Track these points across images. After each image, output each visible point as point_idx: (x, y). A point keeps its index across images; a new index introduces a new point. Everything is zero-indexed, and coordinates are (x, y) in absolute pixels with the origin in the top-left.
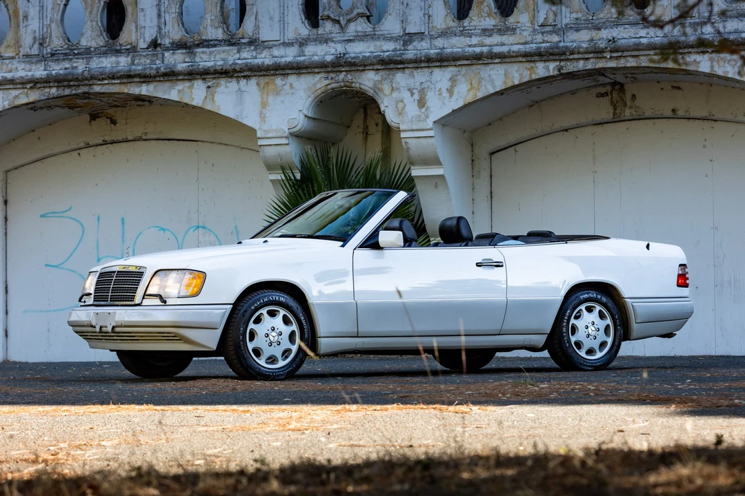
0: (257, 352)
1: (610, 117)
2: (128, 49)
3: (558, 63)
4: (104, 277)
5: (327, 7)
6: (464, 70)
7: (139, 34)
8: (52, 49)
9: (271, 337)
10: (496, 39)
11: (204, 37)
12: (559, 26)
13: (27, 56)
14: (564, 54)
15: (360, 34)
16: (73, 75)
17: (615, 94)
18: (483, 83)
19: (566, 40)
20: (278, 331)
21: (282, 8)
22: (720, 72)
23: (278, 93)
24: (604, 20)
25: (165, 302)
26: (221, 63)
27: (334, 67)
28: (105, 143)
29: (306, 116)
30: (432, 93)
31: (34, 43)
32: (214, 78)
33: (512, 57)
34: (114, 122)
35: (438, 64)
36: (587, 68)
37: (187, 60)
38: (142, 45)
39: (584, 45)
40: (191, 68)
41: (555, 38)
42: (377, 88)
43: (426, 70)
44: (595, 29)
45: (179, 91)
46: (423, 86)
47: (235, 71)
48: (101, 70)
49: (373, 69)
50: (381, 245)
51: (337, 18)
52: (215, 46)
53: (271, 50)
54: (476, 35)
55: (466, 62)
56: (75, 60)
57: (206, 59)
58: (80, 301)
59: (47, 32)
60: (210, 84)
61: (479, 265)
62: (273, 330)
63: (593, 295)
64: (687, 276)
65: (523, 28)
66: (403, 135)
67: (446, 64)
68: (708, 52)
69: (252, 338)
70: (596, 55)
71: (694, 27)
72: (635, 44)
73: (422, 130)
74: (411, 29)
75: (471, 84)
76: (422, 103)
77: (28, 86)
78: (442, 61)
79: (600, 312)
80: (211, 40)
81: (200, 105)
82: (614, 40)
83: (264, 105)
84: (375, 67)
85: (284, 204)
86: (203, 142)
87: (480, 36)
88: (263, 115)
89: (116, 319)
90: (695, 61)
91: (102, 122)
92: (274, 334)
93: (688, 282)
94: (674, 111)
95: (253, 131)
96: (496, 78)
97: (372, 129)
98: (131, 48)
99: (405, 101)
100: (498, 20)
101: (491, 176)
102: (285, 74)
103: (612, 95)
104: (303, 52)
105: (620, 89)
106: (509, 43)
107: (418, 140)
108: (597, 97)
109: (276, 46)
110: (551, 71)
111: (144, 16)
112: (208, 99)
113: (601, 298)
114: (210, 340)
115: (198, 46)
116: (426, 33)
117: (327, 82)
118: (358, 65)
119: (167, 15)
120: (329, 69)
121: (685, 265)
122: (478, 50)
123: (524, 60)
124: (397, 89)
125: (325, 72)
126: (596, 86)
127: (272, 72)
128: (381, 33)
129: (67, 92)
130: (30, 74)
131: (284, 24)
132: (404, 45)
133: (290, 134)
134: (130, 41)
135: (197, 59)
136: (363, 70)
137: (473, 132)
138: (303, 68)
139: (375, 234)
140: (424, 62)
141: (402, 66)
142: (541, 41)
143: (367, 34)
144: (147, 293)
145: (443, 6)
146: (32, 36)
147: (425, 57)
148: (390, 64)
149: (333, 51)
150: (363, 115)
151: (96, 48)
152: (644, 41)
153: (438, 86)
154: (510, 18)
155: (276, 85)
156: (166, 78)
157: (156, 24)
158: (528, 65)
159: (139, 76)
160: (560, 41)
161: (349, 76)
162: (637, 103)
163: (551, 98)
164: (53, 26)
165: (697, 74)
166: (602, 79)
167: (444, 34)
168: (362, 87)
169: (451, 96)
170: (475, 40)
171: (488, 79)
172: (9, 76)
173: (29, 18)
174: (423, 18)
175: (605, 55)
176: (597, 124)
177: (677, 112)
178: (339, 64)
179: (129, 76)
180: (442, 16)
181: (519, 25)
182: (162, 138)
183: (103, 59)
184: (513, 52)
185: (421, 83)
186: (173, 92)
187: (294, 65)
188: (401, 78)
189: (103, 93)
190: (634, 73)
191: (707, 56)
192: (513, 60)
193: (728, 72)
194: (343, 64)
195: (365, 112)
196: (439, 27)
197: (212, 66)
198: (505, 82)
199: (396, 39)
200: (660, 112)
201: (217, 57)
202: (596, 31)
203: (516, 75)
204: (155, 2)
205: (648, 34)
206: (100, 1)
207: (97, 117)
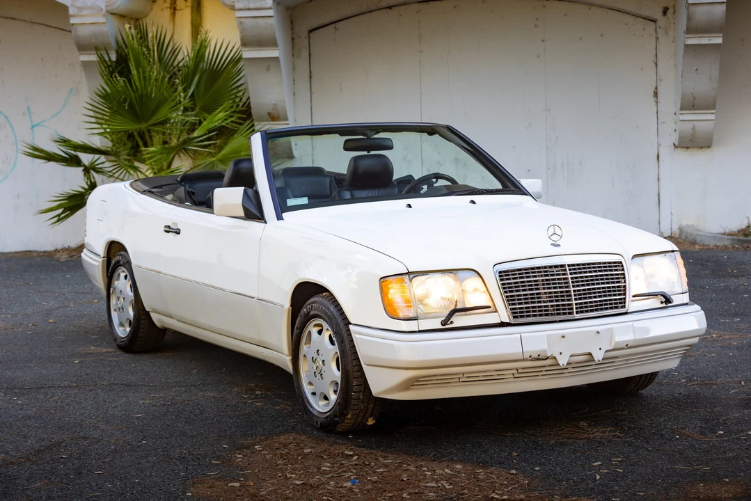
66: (238, 14)
73: (260, 9)
97: (180, 3)
101: (310, 55)
107: (255, 20)
133: (108, 11)
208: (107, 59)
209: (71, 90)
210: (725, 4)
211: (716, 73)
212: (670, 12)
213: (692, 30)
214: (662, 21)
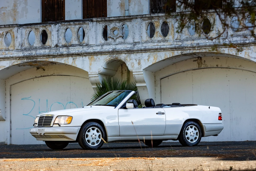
0: (89, 141)
1: (197, 67)
2: (48, 47)
3: (181, 51)
4: (41, 118)
5: (110, 34)
6: (152, 53)
7: (52, 43)
8: (25, 47)
9: (93, 136)
10: (162, 44)
11: (72, 44)
12: (181, 39)
13: (17, 49)
14: (183, 48)
15: (120, 42)
16: (31, 55)
17: (199, 61)
18: (158, 57)
19: (183, 44)
20: (95, 135)
21: (96, 34)
22: (231, 54)
23: (95, 61)
24: (195, 38)
25: (60, 126)
27: (112, 53)
28: (41, 76)
29: (103, 68)
30: (143, 61)
31: (19, 45)
32: (75, 56)
33: (167, 49)
34: (44, 70)
35: (144, 51)
36: (190, 52)
37: (67, 51)
38: (53, 46)
39: (189, 45)
40: (68, 53)
41: (180, 43)
42: (125, 59)
43: (141, 53)
44: (192, 40)
45: (64, 60)
46: (140, 58)
47: (81, 54)
48: (40, 54)
49: (124, 53)
50: (127, 108)
51: (113, 37)
52: (75, 46)
53: (93, 47)
55: (153, 51)
56: (32, 51)
57: (72, 50)
58: (34, 126)
59: (23, 42)
60: (74, 58)
61: (157, 114)
62: (94, 134)
63: (192, 123)
64: (222, 117)
65: (170, 40)
66: (133, 73)
67: (147, 51)
68: (227, 47)
69: (87, 137)
70: (193, 48)
71: (223, 39)
72: (205, 45)
73: (140, 72)
74: (136, 41)
75: (154, 58)
76: (139, 64)
77: (18, 59)
78: (146, 50)
79: (195, 128)
80: (74, 45)
81: (71, 64)
82: (198, 44)
83: (91, 64)
84: (125, 53)
85: (97, 95)
86: (72, 76)
87: (157, 43)
88: (90, 68)
89: (45, 131)
90: (223, 50)
91: (40, 70)
92: (94, 135)
93: (222, 118)
94: (217, 65)
95: (87, 72)
96: (162, 56)
97: (124, 72)
99: (134, 63)
100: (163, 38)
101: (161, 86)
102: (97, 55)
103: (198, 61)
104: (102, 48)
105: (200, 59)
106: (166, 45)
107: (138, 75)
108: (193, 61)
109: (94, 46)
110: (179, 54)
111: (54, 37)
112: (73, 63)
113: (195, 124)
114: (74, 137)
115: (70, 46)
116: (141, 42)
117: (110, 57)
118: (119, 52)
119: (60, 37)
120: (111, 53)
121: (221, 113)
122: (156, 47)
123: (171, 50)
124: (132, 59)
125: (109, 54)
126: (193, 58)
127: (93, 54)
128: (127, 42)
129: (30, 61)
130: (18, 55)
131: (97, 39)
132: (134, 46)
133: (99, 73)
134: (49, 45)
135: (70, 50)
136: (121, 54)
137: (155, 72)
138: (103, 53)
139: (125, 104)
140: (140, 51)
141: (133, 52)
142: (176, 44)
143: (122, 42)
144: (54, 123)
145: (146, 33)
146: (19, 43)
147: (140, 49)
148: (129, 52)
149: (112, 48)
150: (121, 67)
151: (38, 47)
152: (208, 44)
153: (144, 58)
154: (166, 37)
155: (94, 58)
156: (60, 56)
157: (57, 39)
158: (172, 52)
159: (52, 56)
160: (182, 44)
161: (117, 55)
162: (206, 63)
163: (179, 62)
164: (25, 40)
165: (224, 54)
166: (195, 56)
167: (146, 42)
168: (121, 59)
169: (148, 61)
170: (155, 44)
171: (160, 56)
172: (11, 56)
173: (18, 38)
174: (139, 37)
175: (196, 48)
176: (193, 70)
177: (218, 66)
178: (114, 52)
179: (49, 56)
180: (145, 37)
181: (169, 39)
182: (59, 75)
183: (41, 50)
185: (139, 57)
186: (62, 61)
187: (100, 52)
188: (133, 56)
189: (41, 61)
190: (205, 54)
191: (227, 48)
192: (167, 50)
193: (234, 53)
194: (115, 52)
195: (122, 66)
196: (144, 40)
197: (74, 53)
198: (165, 57)
199: (131, 44)
200: (213, 66)
201: (76, 50)
202: (193, 41)
203: (168, 55)
204: (57, 33)
205: (209, 42)
206: (40, 32)
207: (39, 68)
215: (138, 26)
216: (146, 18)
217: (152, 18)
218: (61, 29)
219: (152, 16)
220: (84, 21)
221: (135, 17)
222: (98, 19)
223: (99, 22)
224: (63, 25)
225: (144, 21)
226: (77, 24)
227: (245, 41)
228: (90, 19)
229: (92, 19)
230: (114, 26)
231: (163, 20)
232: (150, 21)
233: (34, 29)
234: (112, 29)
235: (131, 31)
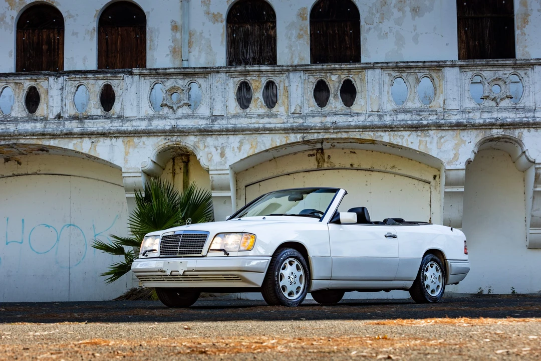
0: (284, 288)
1: (315, 167)
2: (42, 119)
3: (302, 135)
4: (169, 239)
5: (165, 99)
6: (247, 137)
7: (49, 111)
9: (291, 279)
10: (266, 120)
11: (89, 114)
12: (303, 114)
14: (307, 129)
15: (185, 115)
16: (8, 132)
18: (259, 144)
19: (307, 122)
20: (294, 275)
21: (138, 99)
23: (135, 147)
24: (328, 112)
25: (228, 254)
26: (101, 128)
27: (170, 133)
28: (14, 175)
30: (229, 149)
32: (97, 137)
33: (277, 130)
34: (19, 163)
35: (233, 133)
36: (319, 138)
37: (79, 126)
38: (51, 116)
39: (319, 125)
40: (82, 131)
41: (301, 121)
42: (195, 146)
43: (225, 136)
44: (323, 116)
45: (74, 144)
46: (223, 146)
47: (110, 133)
48: (25, 130)
49: (194, 135)
50: (341, 222)
51: (171, 106)
52: (96, 119)
53: (132, 122)
54: (254, 118)
55: (249, 133)
56: (8, 124)
57: (90, 126)
60: (93, 140)
61: (386, 236)
62: (292, 274)
63: (434, 257)
65: (282, 115)
66: (210, 172)
67: (237, 133)
68: (388, 131)
69: (281, 279)
70: (325, 131)
71: (380, 117)
72: (347, 125)
73: (223, 170)
74: (216, 113)
75: (252, 145)
76: (222, 155)
78: (235, 131)
79: (436, 267)
80: (94, 116)
81: (87, 153)
82: (335, 123)
83: (127, 153)
84: (195, 134)
86: (74, 176)
87: (257, 118)
88: (126, 159)
90: (380, 135)
91: (12, 164)
92: (292, 277)
94: (351, 165)
95: (120, 169)
96: (267, 142)
97: (178, 171)
98: (44, 118)
99: (212, 153)
100: (266, 110)
101: (246, 199)
102: (140, 136)
103: (317, 156)
104: (151, 124)
105: (321, 152)
106: (273, 123)
107: (220, 175)
108: (308, 156)
109: (135, 120)
110: (298, 139)
111: (53, 100)
112: (92, 149)
113: (436, 259)
114: (258, 280)
115: (86, 118)
117: (166, 141)
118: (185, 132)
119: (66, 100)
120: (167, 134)
121: (465, 242)
122: (257, 126)
123: (283, 132)
124: (208, 146)
125: (165, 136)
127: (132, 135)
128: (197, 115)
129: (3, 143)
131: (139, 108)
132: (212, 122)
133: (142, 170)
134: (43, 115)
135: (86, 126)
136: (188, 135)
137: (239, 173)
138: (152, 133)
140: (225, 131)
141: (211, 134)
142: (293, 122)
143: (189, 115)
144: (211, 248)
145: (234, 101)
147: (225, 128)
148: (204, 132)
149: (169, 124)
150: (172, 163)
151: (21, 118)
152: (353, 124)
153: (232, 145)
154: (273, 109)
155: (134, 142)
156: (66, 136)
157: (60, 105)
158: (285, 135)
159: (50, 134)
160: (304, 123)
161: (179, 138)
162: (332, 160)
163: (283, 156)
167: (235, 116)
168: (187, 145)
169: (240, 151)
170: (253, 120)
171: (261, 142)
174: (223, 107)
175: (330, 131)
176: (306, 171)
177: (353, 166)
178: (174, 131)
179: (43, 135)
180: (234, 106)
181: (279, 113)
182: (50, 173)
183: (26, 124)
184: (277, 128)
186: (70, 145)
187: (146, 131)
188: (210, 140)
189: (26, 144)
191: (387, 133)
192: (276, 132)
193: (399, 142)
194: (176, 131)
195: (174, 162)
196: (232, 112)
197: (96, 131)
198: (271, 145)
199: (207, 119)
200: (344, 166)
201: (98, 125)
202: (324, 118)
203: (278, 140)
204: (60, 92)
205: (353, 120)
206: (24, 90)
207: (9, 160)
208: (140, 196)
209: (117, 216)
210: (465, 171)
211: (461, 207)
212: (437, 178)
213: (447, 184)
214: (433, 182)
215: (220, 87)
216: (236, 73)
217: (247, 73)
218: (67, 85)
219: (248, 70)
220: (115, 73)
221: (214, 70)
222: (143, 70)
223: (144, 77)
224: (72, 78)
225: (232, 79)
226: (100, 78)
227: (421, 121)
228: (126, 70)
229: (130, 70)
230: (173, 85)
231: (268, 78)
232: (244, 78)
233: (12, 85)
234: (169, 90)
235: (206, 95)
